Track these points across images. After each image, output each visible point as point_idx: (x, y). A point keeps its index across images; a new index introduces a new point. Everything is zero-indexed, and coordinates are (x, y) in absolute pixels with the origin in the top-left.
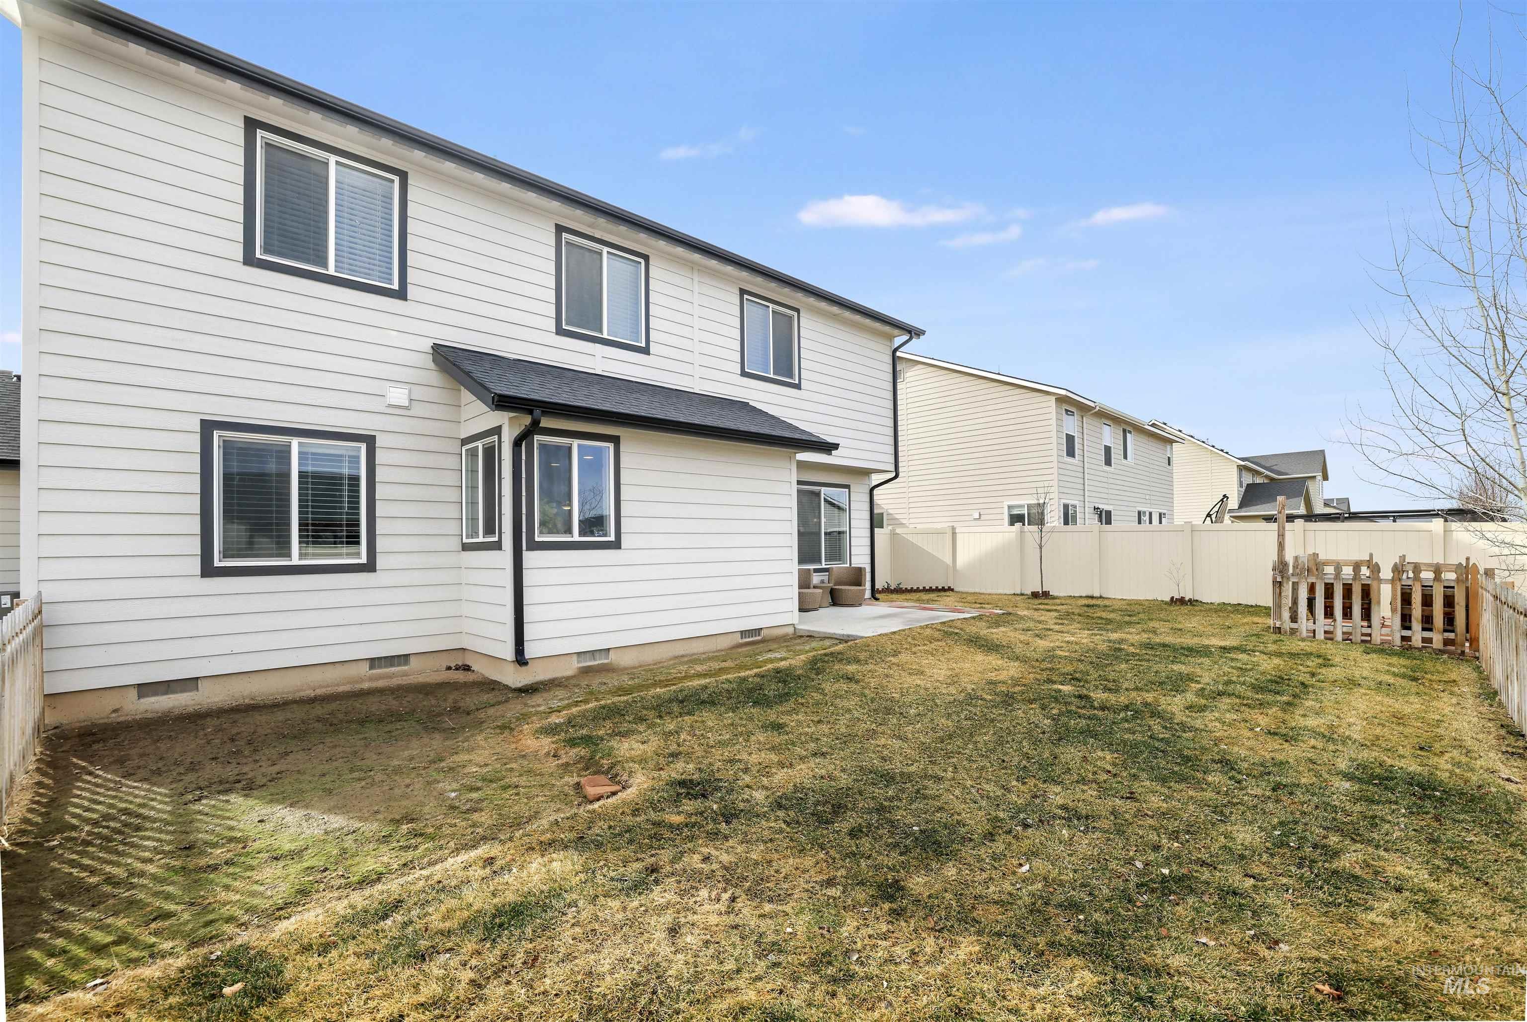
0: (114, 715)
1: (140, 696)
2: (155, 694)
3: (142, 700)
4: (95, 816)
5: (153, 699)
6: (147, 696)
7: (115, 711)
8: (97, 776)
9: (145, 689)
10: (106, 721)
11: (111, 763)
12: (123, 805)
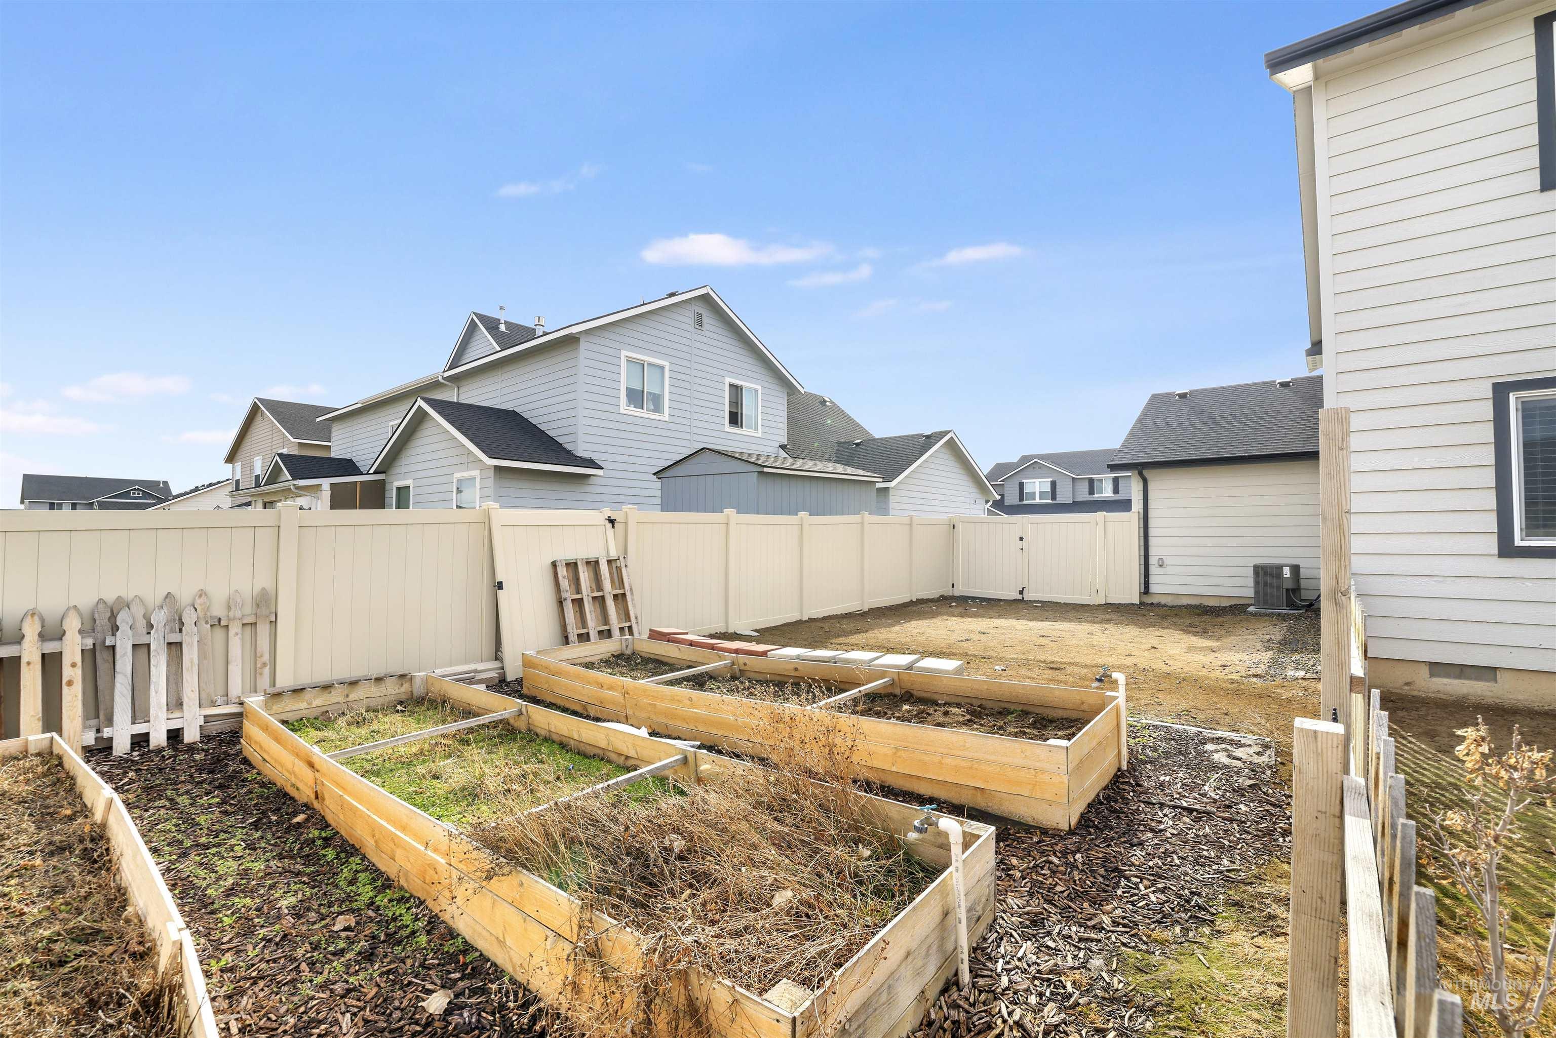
0: (1406, 688)
1: (1432, 675)
2: (1448, 676)
3: (1435, 679)
4: (1428, 781)
5: (1445, 680)
6: (1439, 676)
7: (1407, 684)
8: (1411, 742)
9: (1437, 668)
10: (1400, 691)
11: (1421, 734)
12: (1452, 780)
